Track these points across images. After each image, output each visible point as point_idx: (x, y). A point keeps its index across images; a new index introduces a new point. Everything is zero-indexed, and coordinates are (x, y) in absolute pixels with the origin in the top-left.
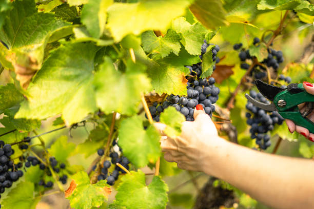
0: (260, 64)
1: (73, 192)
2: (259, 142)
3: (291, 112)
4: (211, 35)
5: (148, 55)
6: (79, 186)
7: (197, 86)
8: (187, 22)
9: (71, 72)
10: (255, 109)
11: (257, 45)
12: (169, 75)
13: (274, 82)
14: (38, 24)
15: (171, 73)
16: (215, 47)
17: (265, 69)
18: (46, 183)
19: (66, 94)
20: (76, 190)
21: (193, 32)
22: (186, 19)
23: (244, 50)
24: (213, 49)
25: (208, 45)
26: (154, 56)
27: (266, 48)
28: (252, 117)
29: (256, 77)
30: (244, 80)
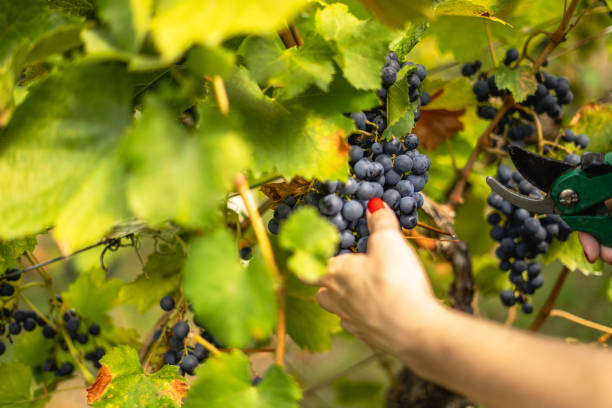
0: (519, 107)
1: (105, 391)
2: (518, 278)
3: (589, 217)
4: (409, 43)
5: (265, 90)
6: (119, 378)
7: (379, 154)
8: (350, 15)
9: (79, 131)
10: (507, 207)
11: (513, 64)
12: (310, 133)
13: (551, 146)
14: (10, 21)
15: (313, 131)
16: (415, 69)
17: (531, 119)
18: (60, 366)
19: (68, 181)
20: (111, 386)
21: (363, 37)
22: (349, 8)
23: (484, 75)
24: (411, 74)
25: (401, 65)
26: (278, 93)
27: (533, 71)
28: (501, 224)
29: (513, 136)
30: (486, 141)
